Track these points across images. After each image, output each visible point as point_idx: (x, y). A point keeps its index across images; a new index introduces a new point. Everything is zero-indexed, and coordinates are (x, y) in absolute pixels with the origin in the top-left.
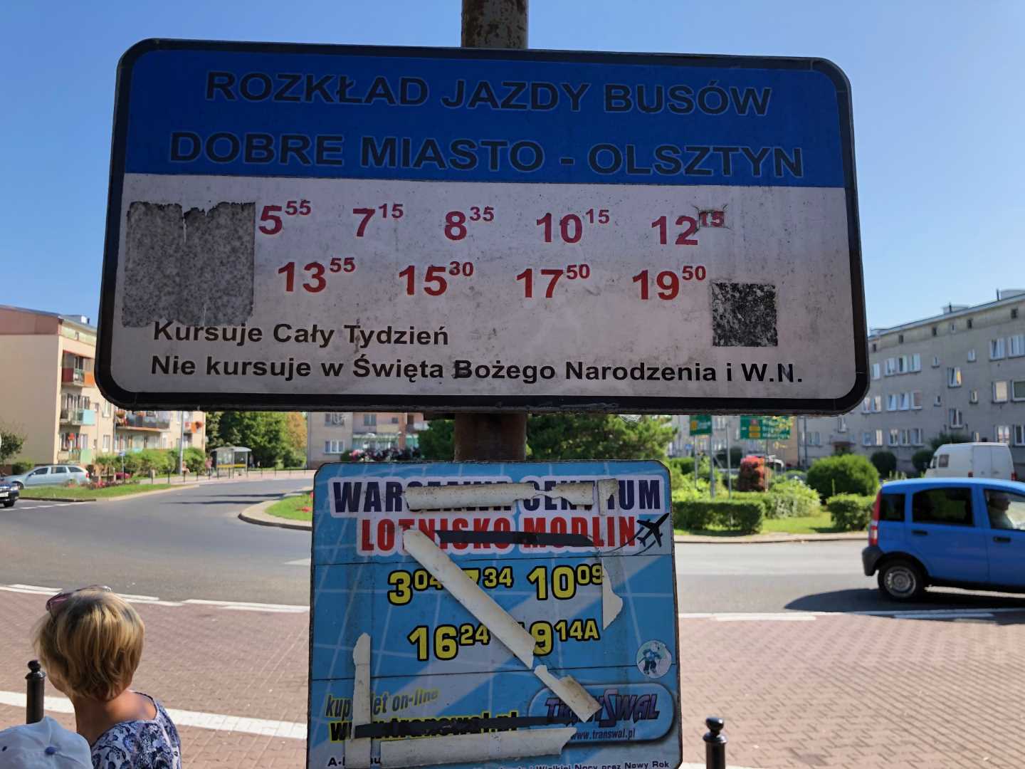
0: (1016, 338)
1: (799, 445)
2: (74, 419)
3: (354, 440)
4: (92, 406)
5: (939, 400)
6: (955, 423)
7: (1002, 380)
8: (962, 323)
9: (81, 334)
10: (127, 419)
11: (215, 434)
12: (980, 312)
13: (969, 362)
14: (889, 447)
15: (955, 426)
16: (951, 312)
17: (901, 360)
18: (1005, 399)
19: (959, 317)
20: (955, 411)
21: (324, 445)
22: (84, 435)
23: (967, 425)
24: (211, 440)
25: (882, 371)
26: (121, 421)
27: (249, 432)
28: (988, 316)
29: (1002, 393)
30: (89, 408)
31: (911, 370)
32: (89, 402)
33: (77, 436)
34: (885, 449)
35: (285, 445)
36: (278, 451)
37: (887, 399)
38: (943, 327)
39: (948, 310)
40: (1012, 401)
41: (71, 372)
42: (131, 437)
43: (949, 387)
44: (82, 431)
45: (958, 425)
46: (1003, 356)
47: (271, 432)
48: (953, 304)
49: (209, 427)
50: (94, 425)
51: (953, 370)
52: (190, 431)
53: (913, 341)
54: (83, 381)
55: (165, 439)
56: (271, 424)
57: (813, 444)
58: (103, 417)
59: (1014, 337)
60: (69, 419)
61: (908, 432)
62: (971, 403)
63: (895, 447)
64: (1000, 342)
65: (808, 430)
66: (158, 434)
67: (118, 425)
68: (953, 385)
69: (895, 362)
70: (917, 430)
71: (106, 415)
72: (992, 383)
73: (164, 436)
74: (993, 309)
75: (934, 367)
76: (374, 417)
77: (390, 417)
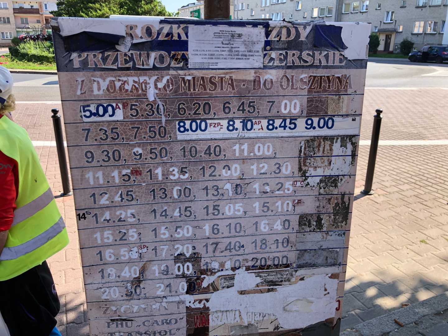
3: (17, 31)
5: (292, 17)
7: (316, 7)
29: (315, 14)
40: (319, 17)
43: (296, 10)
51: (298, 3)
62: (304, 17)
68: (298, 9)
72: (313, 9)
76: (26, 19)
77: (35, 20)
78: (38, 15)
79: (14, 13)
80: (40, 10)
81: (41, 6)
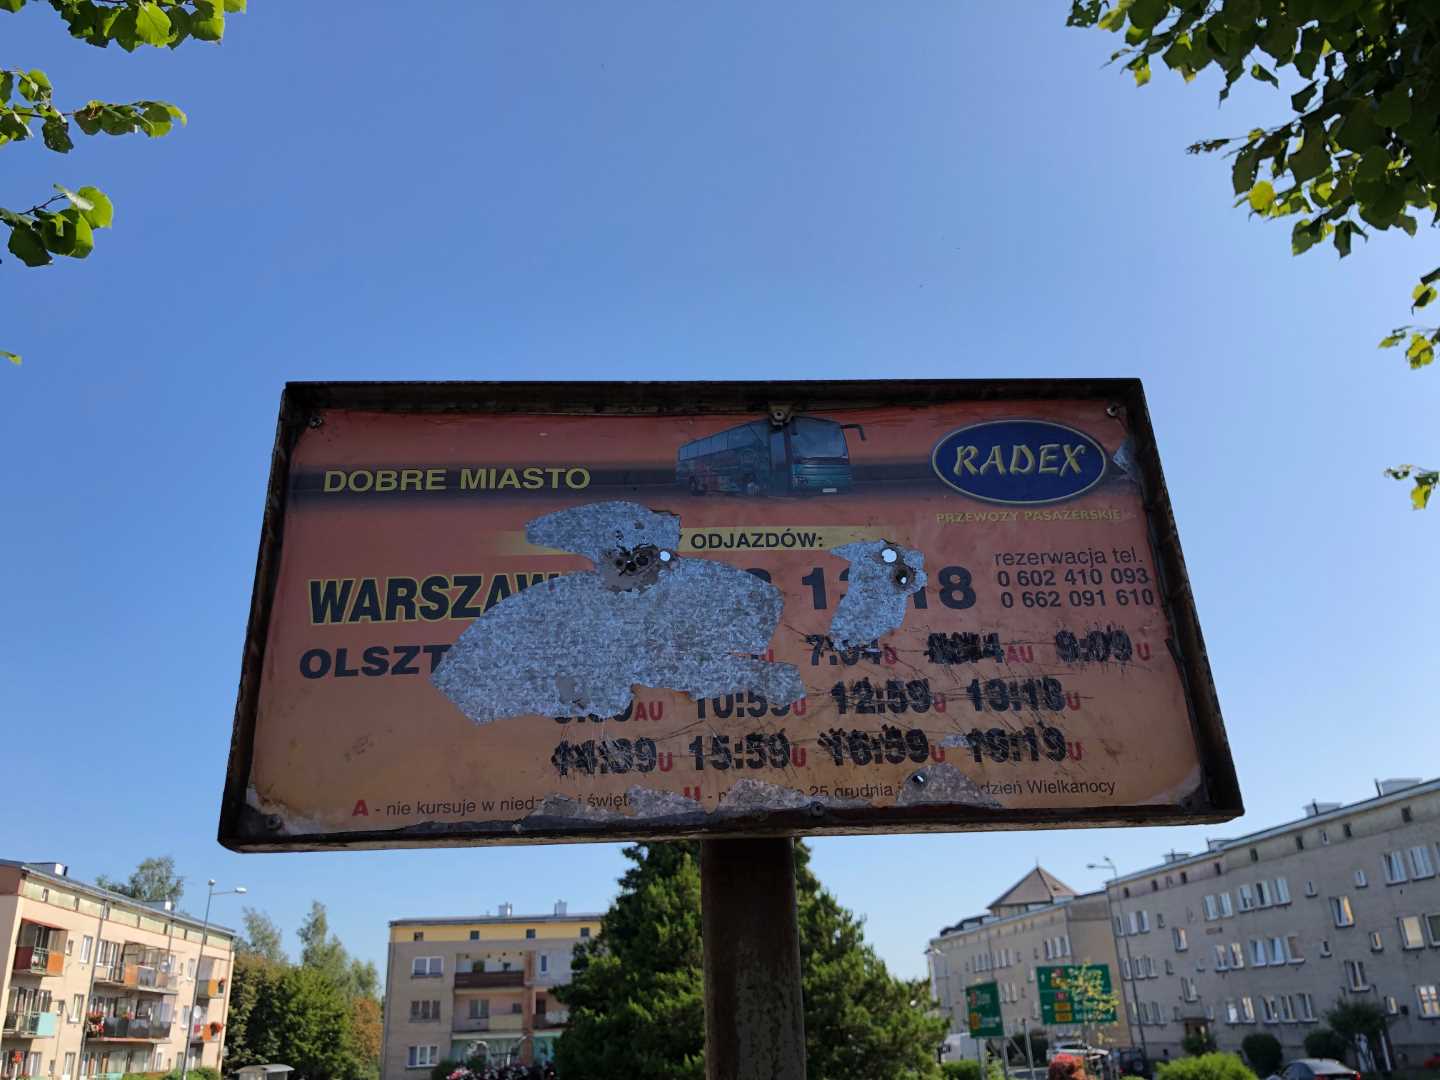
0: (1417, 850)
1: (1131, 1025)
2: (23, 1028)
3: (454, 1043)
4: (54, 1006)
5: (1327, 949)
6: (1356, 984)
7: (1411, 915)
8: (1336, 830)
9: (53, 893)
10: (106, 1023)
11: (240, 1041)
12: (1358, 813)
13: (1358, 888)
14: (1266, 1025)
15: (1357, 989)
16: (1317, 814)
17: (1259, 887)
18: (1421, 944)
19: (1331, 821)
20: (1353, 965)
21: (407, 1053)
22: (36, 1054)
23: (1374, 987)
24: (232, 1052)
25: (1234, 904)
26: (95, 1028)
27: (292, 1036)
28: (1372, 819)
29: (1414, 935)
30: (48, 1011)
31: (1277, 902)
32: (50, 999)
33: (26, 1055)
34: (1260, 1029)
35: (346, 1054)
36: (336, 1064)
37: (1250, 947)
38: (1310, 837)
39: (1313, 812)
40: (1431, 947)
41: (29, 952)
42: (107, 1055)
43: (1337, 927)
44: (35, 1047)
45: (1361, 987)
46: (1404, 879)
47: (327, 1033)
48: (1319, 801)
49: (232, 1030)
50: (53, 1037)
51: (1338, 902)
52: (201, 1038)
53: (1270, 859)
54: (45, 967)
55: (160, 1054)
56: (328, 1021)
57: (1150, 1022)
58: (69, 1022)
59: (1414, 849)
60: (17, 1029)
61: (1290, 998)
62: (1373, 950)
63: (1275, 1025)
64: (1397, 858)
65: (1140, 1000)
66: (152, 1046)
67: (89, 1035)
68: (1342, 925)
69: (1252, 890)
70: (1303, 996)
71: (74, 1019)
72: (1398, 919)
73: (159, 1049)
74: (1376, 808)
75: (1309, 897)
76: (486, 1004)
77: (509, 1003)
78: (519, 990)
79: (457, 986)
80: (526, 976)
81: (530, 963)
